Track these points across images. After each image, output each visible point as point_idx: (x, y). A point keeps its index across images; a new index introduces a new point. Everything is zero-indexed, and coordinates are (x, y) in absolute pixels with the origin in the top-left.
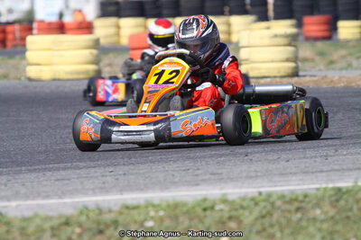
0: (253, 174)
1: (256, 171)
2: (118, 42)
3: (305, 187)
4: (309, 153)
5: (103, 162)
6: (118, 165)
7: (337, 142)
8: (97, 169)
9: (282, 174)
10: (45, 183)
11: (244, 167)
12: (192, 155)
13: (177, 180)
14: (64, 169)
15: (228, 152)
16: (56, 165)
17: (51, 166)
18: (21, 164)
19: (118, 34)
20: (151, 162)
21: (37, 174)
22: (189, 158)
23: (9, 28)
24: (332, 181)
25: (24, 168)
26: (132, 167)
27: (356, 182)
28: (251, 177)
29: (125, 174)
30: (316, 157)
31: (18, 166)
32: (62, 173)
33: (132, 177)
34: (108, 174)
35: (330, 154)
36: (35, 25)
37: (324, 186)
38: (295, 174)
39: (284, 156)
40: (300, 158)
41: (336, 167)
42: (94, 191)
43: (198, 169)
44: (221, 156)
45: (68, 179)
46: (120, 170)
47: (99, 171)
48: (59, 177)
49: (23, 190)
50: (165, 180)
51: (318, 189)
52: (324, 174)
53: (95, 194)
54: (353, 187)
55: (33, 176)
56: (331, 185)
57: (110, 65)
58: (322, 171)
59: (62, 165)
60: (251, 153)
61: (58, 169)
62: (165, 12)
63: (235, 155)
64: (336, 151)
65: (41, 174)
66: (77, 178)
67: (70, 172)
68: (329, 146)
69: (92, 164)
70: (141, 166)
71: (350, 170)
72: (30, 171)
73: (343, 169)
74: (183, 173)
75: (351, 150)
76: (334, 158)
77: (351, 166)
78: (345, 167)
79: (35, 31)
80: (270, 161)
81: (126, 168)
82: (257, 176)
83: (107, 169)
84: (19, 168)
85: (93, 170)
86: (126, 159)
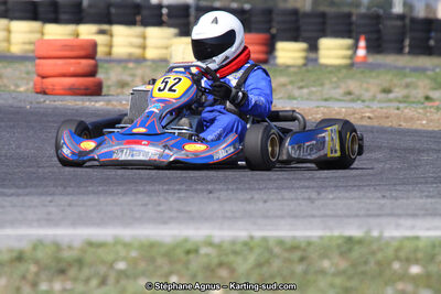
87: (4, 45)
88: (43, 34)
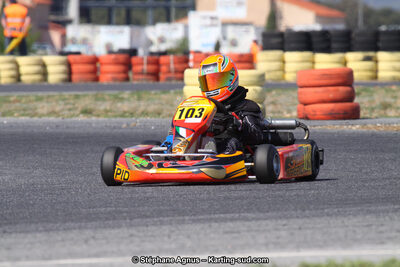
2: (283, 78)
5: (274, 214)
6: (291, 217)
8: (267, 222)
10: (212, 235)
12: (373, 208)
13: (359, 237)
14: (232, 220)
16: (222, 215)
17: (217, 216)
18: (183, 213)
19: (283, 70)
20: (328, 215)
21: (202, 225)
22: (369, 212)
23: (163, 59)
25: (187, 218)
26: (307, 221)
29: (300, 229)
31: (179, 215)
32: (231, 224)
33: (308, 232)
34: (281, 227)
36: (191, 57)
43: (382, 225)
45: (239, 232)
46: (295, 223)
47: (271, 224)
48: (228, 229)
49: (189, 243)
50: (346, 236)
55: (198, 227)
57: (274, 103)
59: (228, 216)
61: (225, 220)
62: (334, 45)
65: (207, 225)
66: (248, 231)
67: (238, 223)
69: (262, 215)
70: (318, 220)
72: (194, 221)
74: (365, 229)
79: (191, 64)
81: (300, 222)
83: (279, 221)
84: (181, 218)
85: (264, 223)
86: (299, 211)
87: (279, 73)
88: (314, 63)
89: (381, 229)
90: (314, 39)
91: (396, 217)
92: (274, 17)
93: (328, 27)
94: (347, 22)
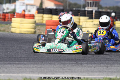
0: (83, 71)
1: (84, 70)
2: (43, 22)
3: (100, 77)
4: (102, 65)
6: (38, 64)
7: (112, 62)
8: (31, 65)
9: (92, 72)
11: (80, 68)
12: (63, 63)
13: (57, 71)
15: (75, 62)
20: (49, 64)
24: (109, 75)
26: (43, 65)
27: (116, 76)
28: (82, 72)
30: (104, 67)
34: (34, 67)
35: (109, 66)
37: (106, 77)
38: (97, 72)
39: (93, 65)
40: (99, 67)
41: (110, 71)
42: (29, 73)
43: (65, 68)
44: (73, 64)
46: (39, 66)
47: (32, 66)
50: (53, 70)
51: (104, 78)
52: (106, 73)
53: (30, 73)
54: (115, 78)
56: (108, 77)
57: (39, 30)
58: (105, 72)
60: (83, 64)
62: (59, 13)
63: (77, 64)
64: (111, 65)
68: (109, 63)
69: (30, 63)
70: (46, 65)
71: (115, 72)
73: (113, 72)
74: (59, 69)
75: (116, 65)
76: (110, 68)
77: (115, 71)
78: (113, 71)
80: (89, 67)
81: (41, 65)
82: (84, 72)
83: (35, 65)
85: (30, 65)
88: (52, 18)
89: (64, 69)
90: (53, 11)
91: (69, 66)
92: (41, 4)
93: (58, 8)
94: (64, 7)
